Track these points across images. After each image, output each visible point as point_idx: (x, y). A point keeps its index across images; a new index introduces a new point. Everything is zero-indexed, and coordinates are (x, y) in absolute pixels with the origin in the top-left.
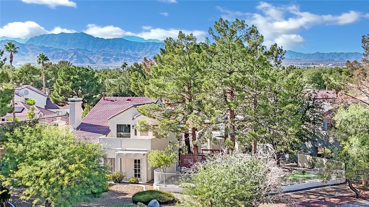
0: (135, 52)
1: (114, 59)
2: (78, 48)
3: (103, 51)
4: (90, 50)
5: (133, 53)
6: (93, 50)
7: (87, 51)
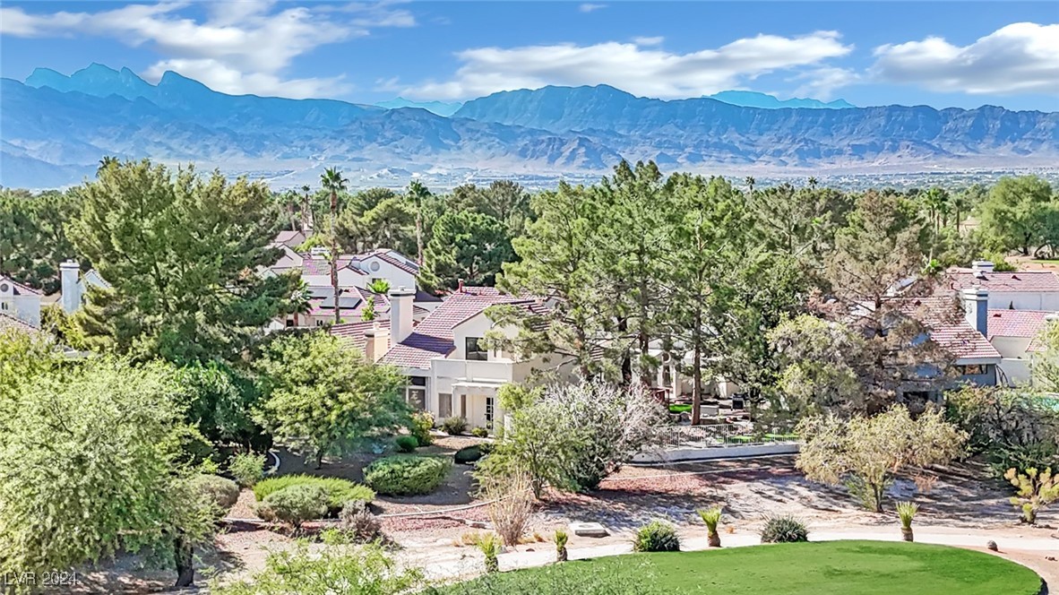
0: (747, 135)
1: (688, 158)
2: (591, 127)
3: (659, 134)
4: (621, 132)
5: (742, 138)
6: (632, 133)
7: (615, 134)
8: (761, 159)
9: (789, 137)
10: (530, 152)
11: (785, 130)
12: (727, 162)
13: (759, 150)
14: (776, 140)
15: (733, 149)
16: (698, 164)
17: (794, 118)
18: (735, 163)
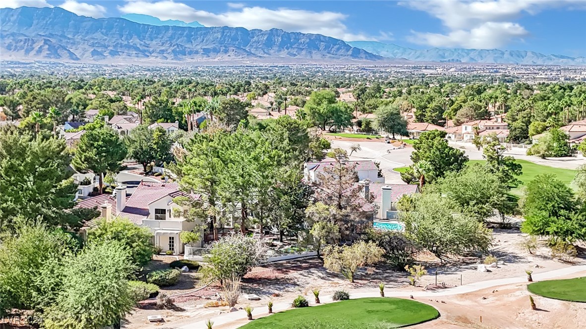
0: (144, 41)
1: (110, 53)
2: (50, 32)
3: (92, 38)
4: (69, 36)
5: (142, 43)
6: (76, 36)
7: (65, 37)
8: (152, 55)
9: (169, 42)
10: (13, 47)
11: (165, 38)
12: (133, 56)
13: (151, 50)
14: (161, 44)
15: (137, 49)
16: (116, 56)
17: (171, 32)
18: (138, 57)
